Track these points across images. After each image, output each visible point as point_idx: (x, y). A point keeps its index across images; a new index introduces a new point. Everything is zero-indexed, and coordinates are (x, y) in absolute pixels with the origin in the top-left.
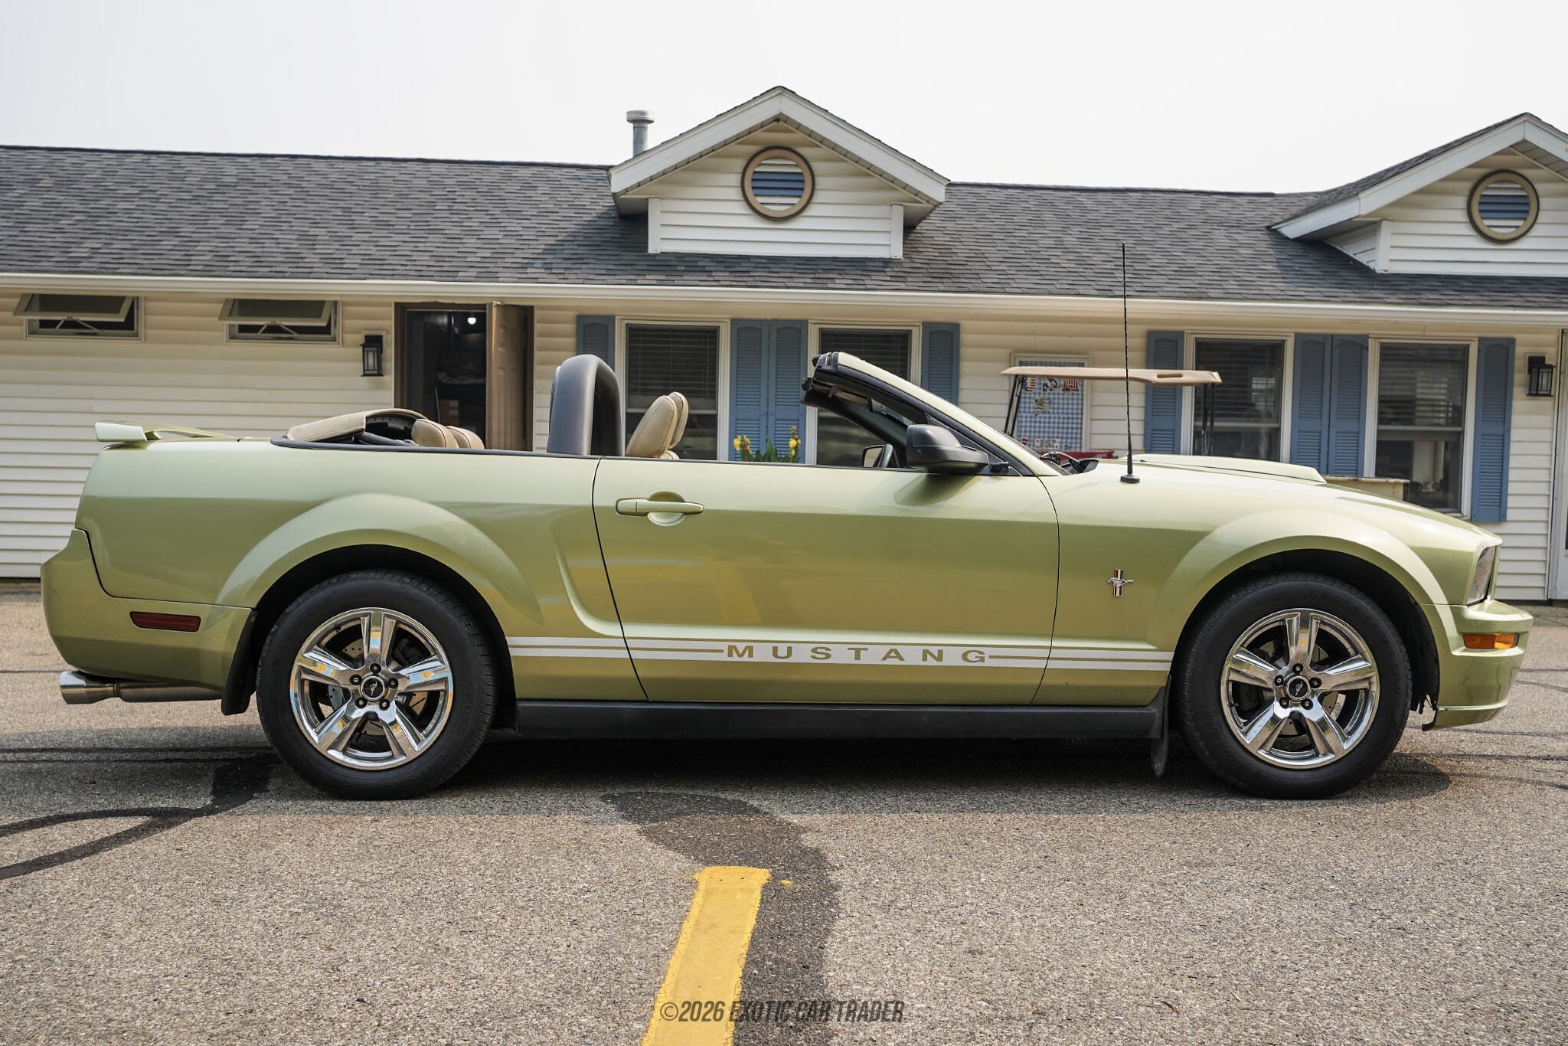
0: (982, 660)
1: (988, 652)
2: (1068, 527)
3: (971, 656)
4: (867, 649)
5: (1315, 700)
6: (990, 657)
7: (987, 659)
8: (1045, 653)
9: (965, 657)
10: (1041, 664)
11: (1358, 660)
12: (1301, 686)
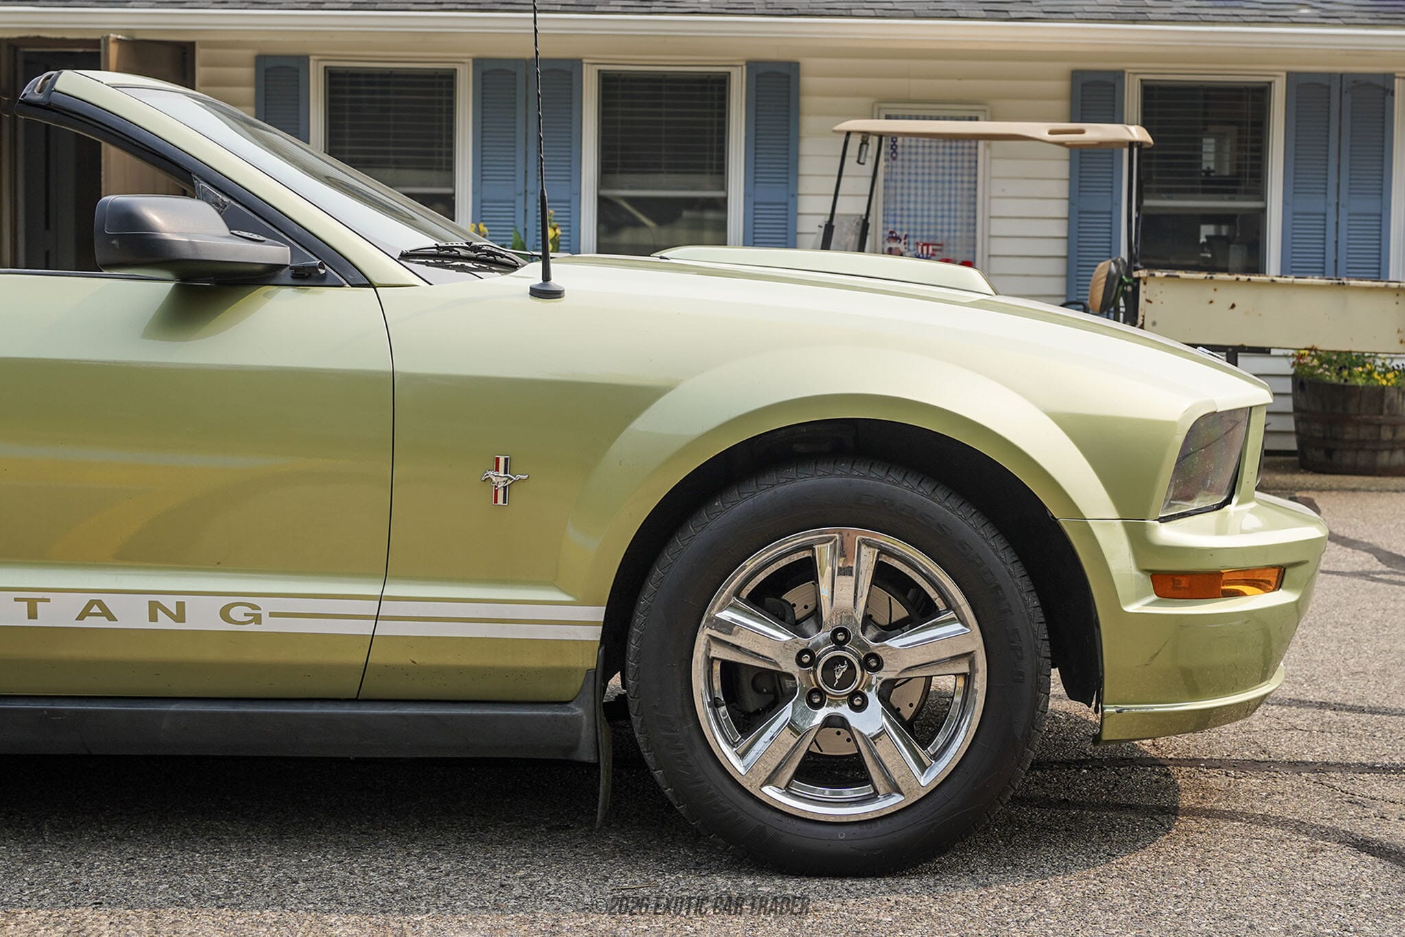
0: (257, 619)
1: (266, 606)
2: (411, 378)
3: (237, 613)
4: (48, 600)
5: (872, 697)
6: (272, 615)
7: (265, 617)
8: (370, 608)
9: (225, 613)
10: (365, 628)
11: (951, 621)
12: (845, 668)
